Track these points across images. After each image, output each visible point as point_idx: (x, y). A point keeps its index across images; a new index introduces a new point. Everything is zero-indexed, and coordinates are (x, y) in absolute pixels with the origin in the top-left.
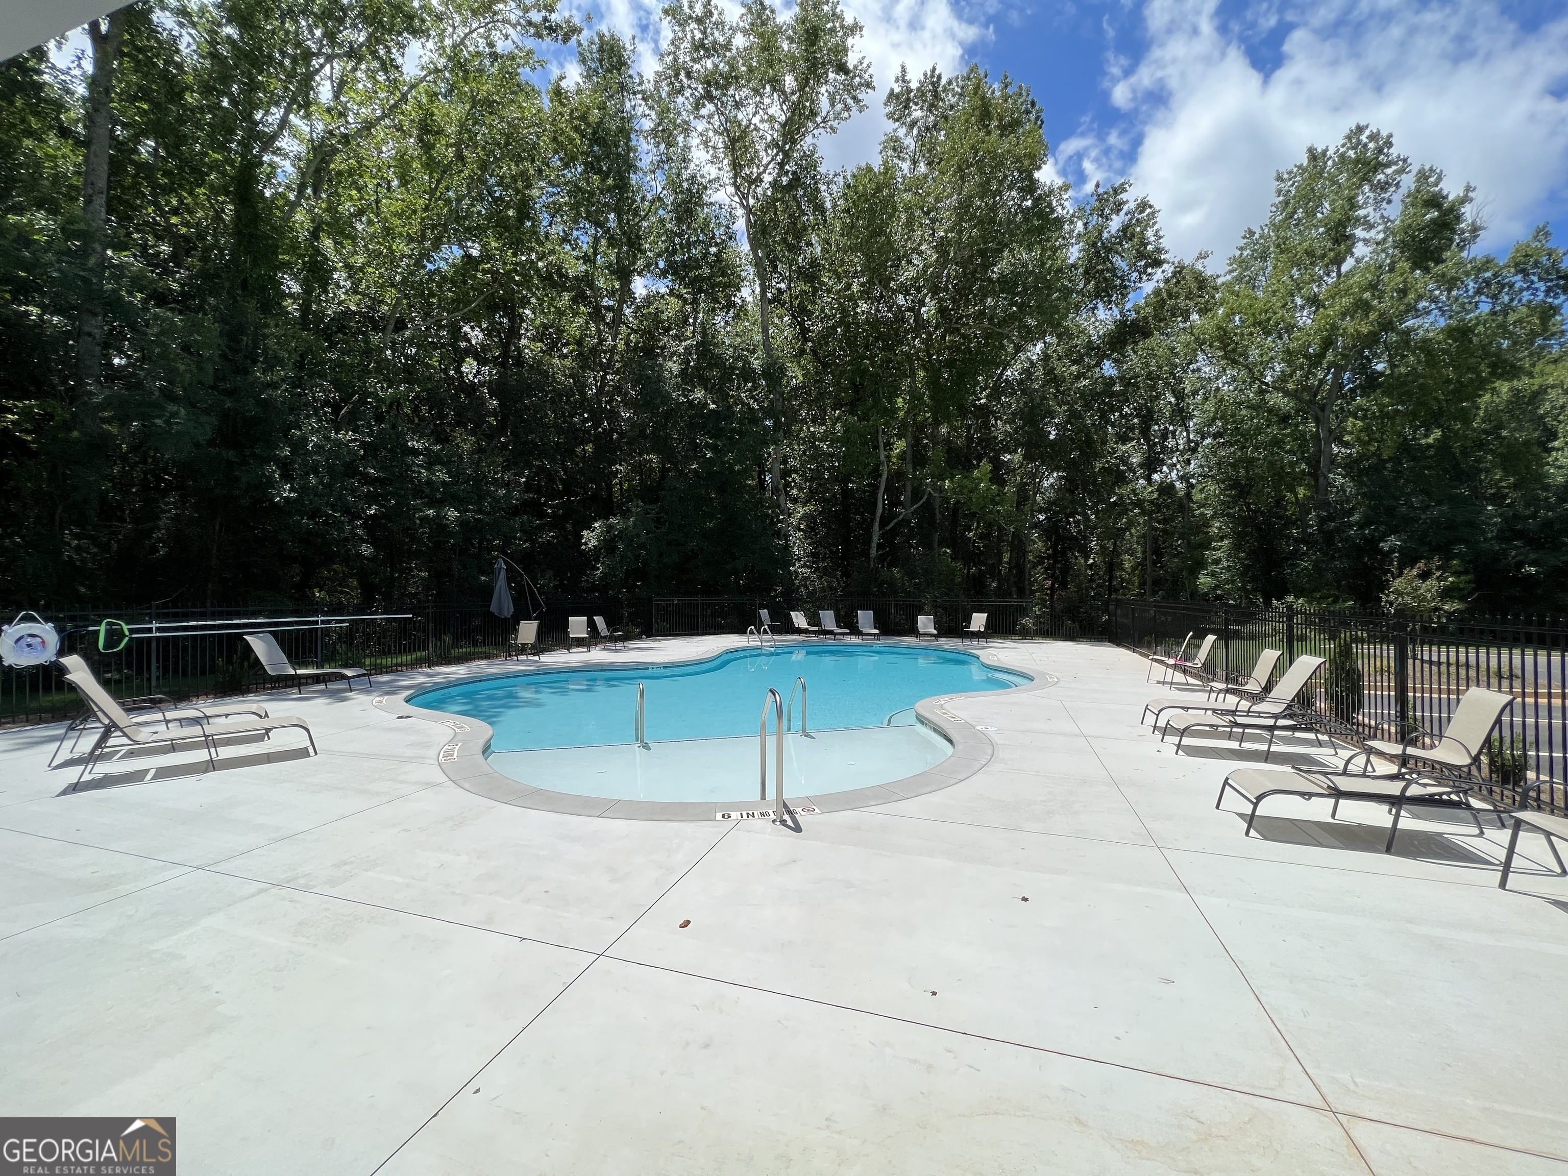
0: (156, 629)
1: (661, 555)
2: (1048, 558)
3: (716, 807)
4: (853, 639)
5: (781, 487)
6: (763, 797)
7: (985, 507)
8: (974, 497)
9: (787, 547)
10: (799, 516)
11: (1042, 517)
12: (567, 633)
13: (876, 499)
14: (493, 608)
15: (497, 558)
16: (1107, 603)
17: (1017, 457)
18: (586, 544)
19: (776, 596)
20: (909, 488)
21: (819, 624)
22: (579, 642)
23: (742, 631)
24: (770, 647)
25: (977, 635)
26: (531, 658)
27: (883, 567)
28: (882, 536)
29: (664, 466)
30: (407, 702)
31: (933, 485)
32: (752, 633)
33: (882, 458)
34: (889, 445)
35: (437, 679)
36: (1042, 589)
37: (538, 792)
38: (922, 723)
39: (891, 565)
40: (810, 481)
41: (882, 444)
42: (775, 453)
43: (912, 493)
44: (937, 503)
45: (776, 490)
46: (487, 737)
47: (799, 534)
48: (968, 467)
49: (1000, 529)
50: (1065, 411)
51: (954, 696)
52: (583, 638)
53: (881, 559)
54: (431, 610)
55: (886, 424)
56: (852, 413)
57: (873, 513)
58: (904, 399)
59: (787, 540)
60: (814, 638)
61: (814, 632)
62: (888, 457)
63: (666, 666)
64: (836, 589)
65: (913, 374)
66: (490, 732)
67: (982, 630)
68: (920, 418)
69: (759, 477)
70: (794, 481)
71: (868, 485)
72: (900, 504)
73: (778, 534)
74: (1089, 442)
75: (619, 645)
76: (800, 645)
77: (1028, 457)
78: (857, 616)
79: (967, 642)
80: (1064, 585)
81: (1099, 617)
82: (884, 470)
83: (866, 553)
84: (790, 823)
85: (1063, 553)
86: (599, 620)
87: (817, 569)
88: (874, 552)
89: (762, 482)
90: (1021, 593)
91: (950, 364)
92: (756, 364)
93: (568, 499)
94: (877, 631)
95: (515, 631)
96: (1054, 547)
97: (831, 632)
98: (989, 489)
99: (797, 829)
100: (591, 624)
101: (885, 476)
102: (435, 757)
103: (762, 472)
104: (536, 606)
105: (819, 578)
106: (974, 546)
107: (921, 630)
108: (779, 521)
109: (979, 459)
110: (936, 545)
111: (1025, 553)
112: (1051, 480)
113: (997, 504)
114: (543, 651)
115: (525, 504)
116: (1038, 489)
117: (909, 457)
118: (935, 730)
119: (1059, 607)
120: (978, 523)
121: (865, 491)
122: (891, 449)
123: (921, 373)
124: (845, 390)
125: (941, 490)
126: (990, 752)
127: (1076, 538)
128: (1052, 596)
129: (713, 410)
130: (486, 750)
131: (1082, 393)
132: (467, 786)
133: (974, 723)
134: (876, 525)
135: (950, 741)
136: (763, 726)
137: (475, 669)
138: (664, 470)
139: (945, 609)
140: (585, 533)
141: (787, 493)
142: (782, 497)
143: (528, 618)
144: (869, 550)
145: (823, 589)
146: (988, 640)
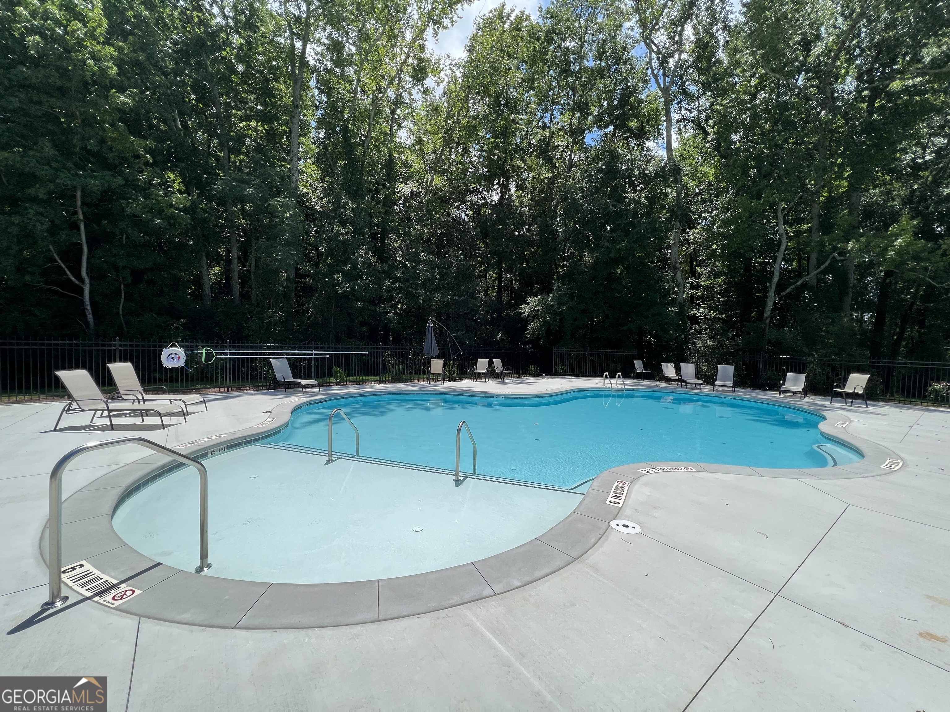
0: (228, 353)
1: (575, 320)
5: (678, 265)
18: (523, 313)
24: (621, 389)
33: (781, 231)
41: (781, 219)
45: (673, 269)
52: (484, 373)
78: (716, 369)
82: (783, 241)
86: (497, 362)
88: (767, 315)
95: (429, 365)
101: (783, 247)
134: (772, 292)
140: (522, 306)
142: (679, 274)
146: (868, 402)
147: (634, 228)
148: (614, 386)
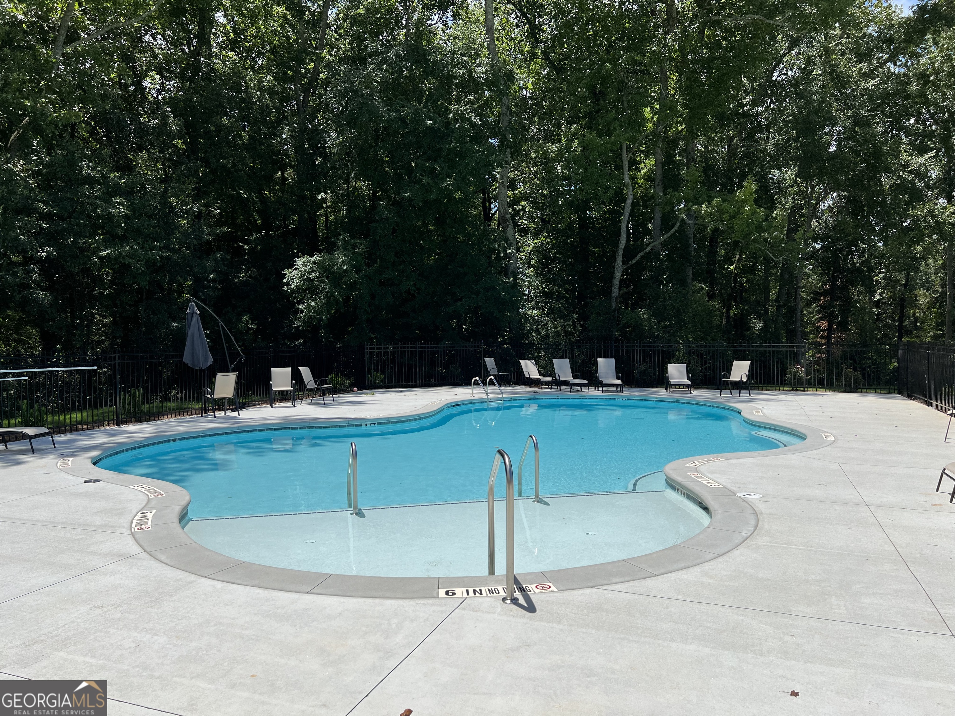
1: (373, 297)
2: (825, 294)
3: (439, 582)
4: (593, 391)
5: (508, 216)
6: (492, 571)
7: (749, 234)
8: (737, 224)
9: (515, 286)
10: (529, 249)
11: (818, 246)
12: (270, 386)
13: (619, 228)
14: (187, 359)
15: (189, 301)
16: (895, 348)
17: (790, 174)
18: (287, 284)
19: (504, 342)
20: (658, 215)
21: (552, 374)
22: (283, 396)
23: (466, 383)
24: (498, 400)
25: (738, 386)
26: (229, 413)
27: (626, 307)
28: (625, 272)
29: (374, 193)
30: (94, 464)
31: (687, 211)
32: (476, 384)
33: (627, 179)
34: (634, 164)
35: (120, 439)
36: (817, 331)
37: (242, 565)
38: (673, 488)
39: (635, 306)
40: (542, 209)
41: (626, 164)
42: (502, 177)
43: (662, 219)
44: (691, 231)
45: (502, 221)
46: (183, 503)
47: (530, 271)
48: (728, 188)
49: (767, 261)
50: (849, 117)
51: (710, 457)
52: (287, 392)
53: (624, 298)
54: (117, 361)
55: (632, 140)
56: (589, 127)
57: (617, 245)
58: (653, 109)
59: (515, 278)
60: (547, 390)
61: (547, 383)
62: (633, 178)
63: (381, 422)
64: (571, 334)
65: (664, 79)
66: (187, 498)
67: (744, 379)
68: (671, 132)
69: (484, 206)
70: (523, 209)
71: (609, 212)
72: (648, 232)
73: (505, 271)
74: (878, 154)
75: (328, 398)
76: (534, 398)
77: (802, 174)
78: (596, 363)
79: (726, 394)
80: (843, 326)
81: (886, 364)
82: (629, 193)
83: (607, 291)
84: (522, 601)
85: (844, 288)
86: (305, 371)
87: (551, 310)
88: (616, 291)
89: (487, 210)
90: (792, 335)
91: (708, 63)
92: (479, 71)
93: (267, 234)
94: (619, 382)
95: (212, 384)
96: (833, 281)
97: (566, 383)
98: (754, 213)
99: (531, 608)
100: (296, 376)
101: (629, 201)
102: (127, 525)
103: (486, 201)
104: (234, 355)
105: (553, 320)
106: (735, 281)
107: (672, 381)
108: (507, 256)
109: (743, 177)
110: (689, 281)
111: (797, 289)
112: (830, 202)
113: (764, 231)
114: (243, 406)
115: (220, 239)
116: (814, 212)
117: (659, 178)
118: (689, 497)
119: (836, 352)
120: (741, 255)
121: (606, 220)
122: (638, 170)
123: (674, 77)
124: (583, 99)
125: (697, 216)
126: (753, 522)
127: (859, 270)
128: (829, 338)
129: (429, 128)
130: (183, 517)
131: (870, 94)
132: (163, 558)
133: (734, 489)
134: (619, 258)
135: (706, 509)
136: (491, 492)
137: (163, 428)
138: (374, 198)
139: (700, 356)
140: (286, 271)
141: (515, 224)
142: (510, 230)
143: (226, 369)
144: (610, 288)
145: (557, 334)
146: (751, 391)
147: (462, 158)
148: (491, 396)
